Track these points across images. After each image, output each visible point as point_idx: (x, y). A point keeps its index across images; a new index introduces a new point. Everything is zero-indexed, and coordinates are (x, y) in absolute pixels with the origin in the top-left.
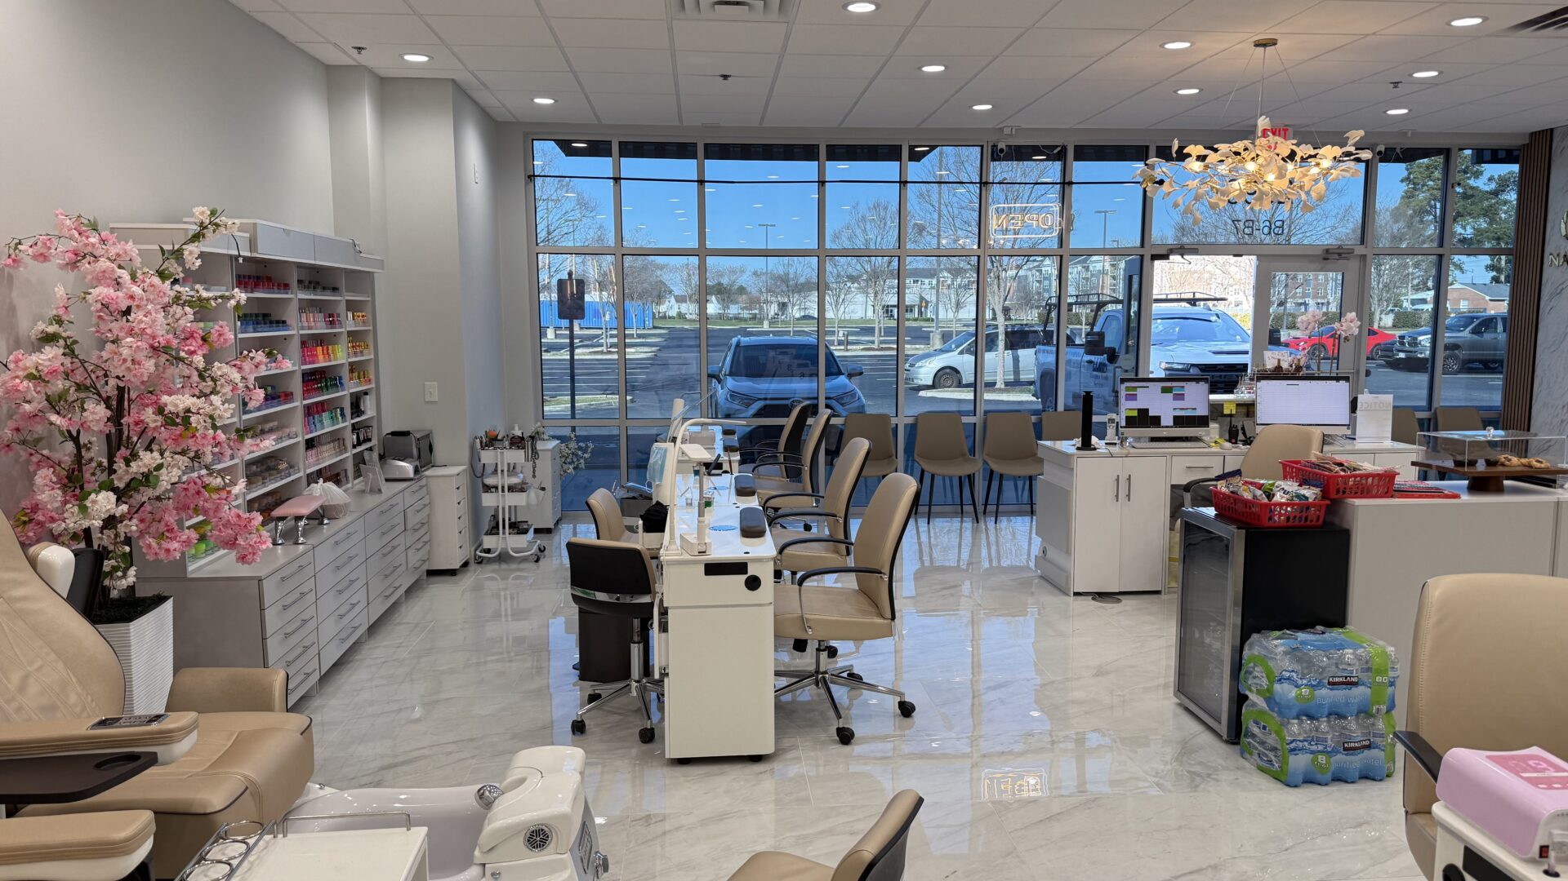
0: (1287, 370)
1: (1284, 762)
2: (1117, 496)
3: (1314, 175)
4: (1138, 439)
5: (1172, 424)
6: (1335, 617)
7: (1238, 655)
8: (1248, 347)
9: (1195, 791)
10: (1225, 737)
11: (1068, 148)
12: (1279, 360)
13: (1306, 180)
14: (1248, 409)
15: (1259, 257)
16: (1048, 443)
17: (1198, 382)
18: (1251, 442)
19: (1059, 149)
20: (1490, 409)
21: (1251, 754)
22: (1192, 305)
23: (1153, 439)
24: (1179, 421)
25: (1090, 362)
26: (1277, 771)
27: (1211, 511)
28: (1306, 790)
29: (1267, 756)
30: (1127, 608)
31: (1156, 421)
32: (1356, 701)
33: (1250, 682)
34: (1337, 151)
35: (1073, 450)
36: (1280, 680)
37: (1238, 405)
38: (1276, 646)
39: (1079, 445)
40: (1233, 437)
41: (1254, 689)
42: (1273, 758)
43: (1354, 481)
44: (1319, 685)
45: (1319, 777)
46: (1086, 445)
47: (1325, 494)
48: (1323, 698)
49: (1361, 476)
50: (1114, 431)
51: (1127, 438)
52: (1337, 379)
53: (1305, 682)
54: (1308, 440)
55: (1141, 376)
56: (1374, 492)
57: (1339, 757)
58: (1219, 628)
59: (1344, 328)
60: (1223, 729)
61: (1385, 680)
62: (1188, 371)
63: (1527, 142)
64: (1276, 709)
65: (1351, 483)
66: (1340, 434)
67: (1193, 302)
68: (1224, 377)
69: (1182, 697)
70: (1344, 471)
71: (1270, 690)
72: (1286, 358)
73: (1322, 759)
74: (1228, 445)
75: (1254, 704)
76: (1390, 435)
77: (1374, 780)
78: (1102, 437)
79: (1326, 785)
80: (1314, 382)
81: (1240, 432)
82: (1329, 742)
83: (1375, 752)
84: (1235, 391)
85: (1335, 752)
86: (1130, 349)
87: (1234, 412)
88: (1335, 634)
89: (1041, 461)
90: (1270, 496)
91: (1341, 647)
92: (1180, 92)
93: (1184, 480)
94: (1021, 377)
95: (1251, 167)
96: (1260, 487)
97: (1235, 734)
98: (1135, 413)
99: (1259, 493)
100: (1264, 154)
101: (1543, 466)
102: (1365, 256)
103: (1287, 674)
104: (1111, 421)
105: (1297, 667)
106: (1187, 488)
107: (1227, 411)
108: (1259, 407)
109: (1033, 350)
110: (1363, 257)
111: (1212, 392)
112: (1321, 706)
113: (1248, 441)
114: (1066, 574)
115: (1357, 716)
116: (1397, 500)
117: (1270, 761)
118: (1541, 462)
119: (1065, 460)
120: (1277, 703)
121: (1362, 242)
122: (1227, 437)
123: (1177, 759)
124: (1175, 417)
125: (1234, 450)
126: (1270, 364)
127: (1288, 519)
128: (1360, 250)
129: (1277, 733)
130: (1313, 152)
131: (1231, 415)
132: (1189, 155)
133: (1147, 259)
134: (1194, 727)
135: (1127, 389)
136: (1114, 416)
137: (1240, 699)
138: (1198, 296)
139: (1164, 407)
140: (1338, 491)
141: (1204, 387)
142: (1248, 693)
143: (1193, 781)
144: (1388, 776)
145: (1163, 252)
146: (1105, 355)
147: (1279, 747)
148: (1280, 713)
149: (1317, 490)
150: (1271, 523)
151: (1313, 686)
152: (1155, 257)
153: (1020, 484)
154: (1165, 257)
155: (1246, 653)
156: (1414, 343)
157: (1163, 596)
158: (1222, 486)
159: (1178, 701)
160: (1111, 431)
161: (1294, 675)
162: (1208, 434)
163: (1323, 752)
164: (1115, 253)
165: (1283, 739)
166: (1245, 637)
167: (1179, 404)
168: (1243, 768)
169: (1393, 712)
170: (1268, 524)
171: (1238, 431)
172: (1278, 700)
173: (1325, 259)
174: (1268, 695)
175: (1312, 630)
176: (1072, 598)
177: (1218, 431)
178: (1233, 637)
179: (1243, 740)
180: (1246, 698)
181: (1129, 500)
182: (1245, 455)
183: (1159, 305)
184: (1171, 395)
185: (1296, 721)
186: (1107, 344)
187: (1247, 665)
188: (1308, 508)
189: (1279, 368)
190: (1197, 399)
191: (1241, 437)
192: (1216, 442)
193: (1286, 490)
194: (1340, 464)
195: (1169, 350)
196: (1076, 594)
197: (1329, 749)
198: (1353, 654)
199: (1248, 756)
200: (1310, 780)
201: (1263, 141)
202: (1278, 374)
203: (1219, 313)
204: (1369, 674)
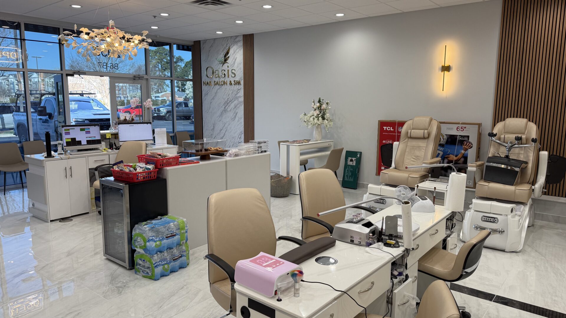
0: (129, 120)
1: (153, 271)
2: (66, 176)
3: (132, 46)
4: (72, 151)
5: (86, 144)
6: (164, 212)
7: (130, 234)
8: (110, 112)
9: (121, 295)
10: (128, 267)
11: (21, 24)
12: (125, 117)
13: (130, 47)
14: (116, 136)
15: (110, 77)
16: (29, 156)
17: (95, 126)
18: (119, 148)
19: (17, 23)
20: (191, 131)
21: (139, 272)
22: (81, 95)
23: (79, 151)
24: (89, 142)
25: (41, 119)
26: (151, 276)
27: (112, 178)
28: (162, 280)
29: (145, 271)
30: (76, 222)
31: (79, 143)
32: (176, 241)
33: (136, 244)
34: (140, 38)
35: (43, 158)
36: (149, 241)
37: (112, 134)
38: (145, 228)
39: (46, 156)
40: (111, 147)
41: (138, 247)
42: (149, 271)
43: (166, 161)
44: (163, 239)
45: (166, 273)
46: (49, 155)
47: (156, 167)
48: (165, 244)
49: (168, 159)
50: (61, 148)
51: (67, 151)
52: (147, 123)
53: (158, 239)
54: (141, 146)
55: (67, 124)
56: (173, 163)
57: (172, 263)
58: (120, 225)
59: (147, 104)
60: (127, 264)
61: (184, 231)
62: (84, 122)
63: (193, 44)
64: (148, 252)
65: (165, 161)
66: (149, 143)
67: (82, 95)
68: (104, 124)
69: (108, 256)
70: (161, 157)
71: (145, 246)
72: (128, 116)
73: (166, 266)
74: (110, 150)
75: (139, 252)
76: (166, 143)
77: (184, 268)
78: (56, 151)
79: (168, 275)
80: (139, 125)
81: (114, 145)
82: (168, 259)
83: (183, 258)
84: (109, 129)
85: (170, 262)
86: (61, 114)
87: (110, 137)
88: (165, 218)
89: (27, 164)
90: (136, 170)
91: (169, 223)
92: (73, 6)
93: (94, 166)
94: (6, 126)
95: (108, 40)
96: (131, 166)
97: (132, 265)
98: (70, 140)
99: (132, 169)
100: (113, 35)
101: (221, 150)
102: (148, 79)
103: (151, 238)
104: (60, 144)
105: (154, 234)
106: (96, 169)
107: (107, 137)
108: (120, 135)
109: (12, 115)
110: (147, 79)
111: (101, 129)
112: (164, 247)
113: (118, 148)
114: (46, 213)
115: (176, 247)
116: (180, 166)
117: (148, 273)
118: (220, 148)
119: (40, 163)
120: (148, 250)
121: (146, 74)
122: (109, 147)
123: (110, 283)
124: (87, 141)
125: (112, 152)
126: (122, 118)
127: (144, 178)
128: (146, 77)
129: (149, 261)
130: (131, 37)
131: (109, 139)
132: (82, 32)
133: (64, 76)
134: (114, 267)
135: (65, 130)
136: (60, 142)
137: (132, 252)
138: (84, 92)
139: (82, 136)
140: (161, 165)
141: (97, 128)
142: (136, 249)
143: (119, 290)
144: (188, 265)
145: (71, 73)
146: (48, 116)
147: (150, 266)
148: (150, 254)
149: (153, 166)
150: (138, 181)
151: (161, 240)
152: (68, 75)
153: (15, 175)
154: (72, 75)
155: (133, 233)
156: (159, 110)
157: (90, 214)
158: (116, 168)
159: (105, 258)
160: (60, 148)
161: (154, 237)
162: (101, 147)
163: (167, 263)
164: (47, 73)
165: (151, 263)
166: (132, 227)
167: (88, 135)
168: (137, 279)
169: (187, 242)
170: (136, 181)
171: (113, 144)
172: (148, 249)
173: (134, 79)
174: (144, 248)
175: (157, 219)
176: (50, 223)
177: (105, 145)
178: (127, 227)
179: (136, 267)
180: (135, 250)
181: (72, 177)
182: (117, 154)
183: (72, 95)
184: (84, 132)
185: (156, 255)
186: (47, 112)
187: (134, 238)
188: (151, 173)
189: (125, 120)
190: (95, 132)
191: (114, 147)
192: (105, 150)
193: (141, 167)
194: (160, 155)
195: (76, 114)
196: (51, 221)
197: (168, 262)
198: (173, 224)
199: (138, 273)
200: (163, 275)
201: (112, 30)
202: (125, 122)
203: (93, 99)
204: (179, 230)
